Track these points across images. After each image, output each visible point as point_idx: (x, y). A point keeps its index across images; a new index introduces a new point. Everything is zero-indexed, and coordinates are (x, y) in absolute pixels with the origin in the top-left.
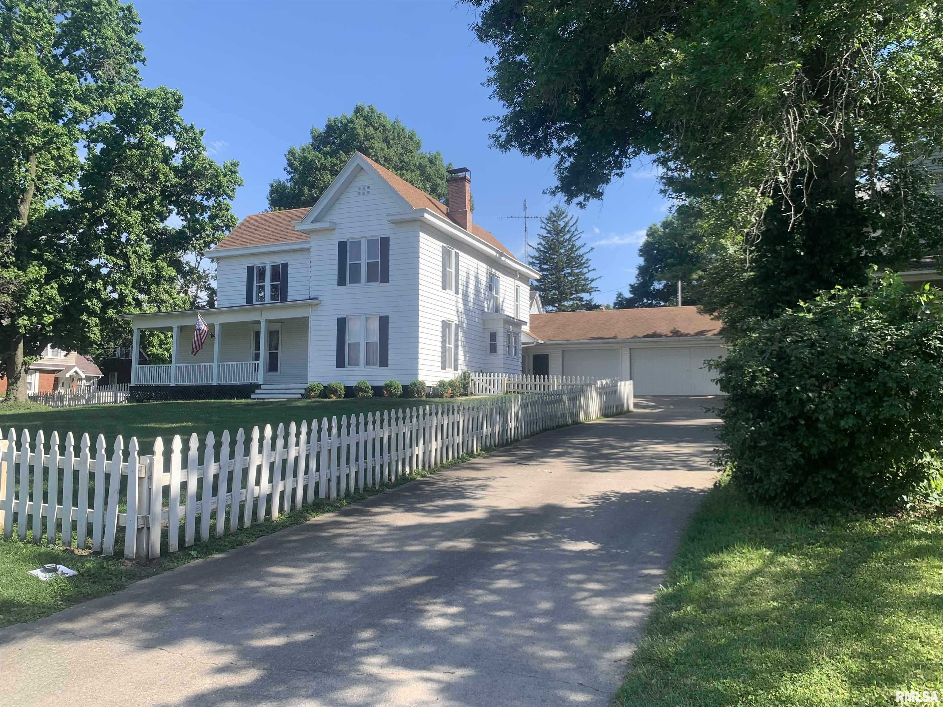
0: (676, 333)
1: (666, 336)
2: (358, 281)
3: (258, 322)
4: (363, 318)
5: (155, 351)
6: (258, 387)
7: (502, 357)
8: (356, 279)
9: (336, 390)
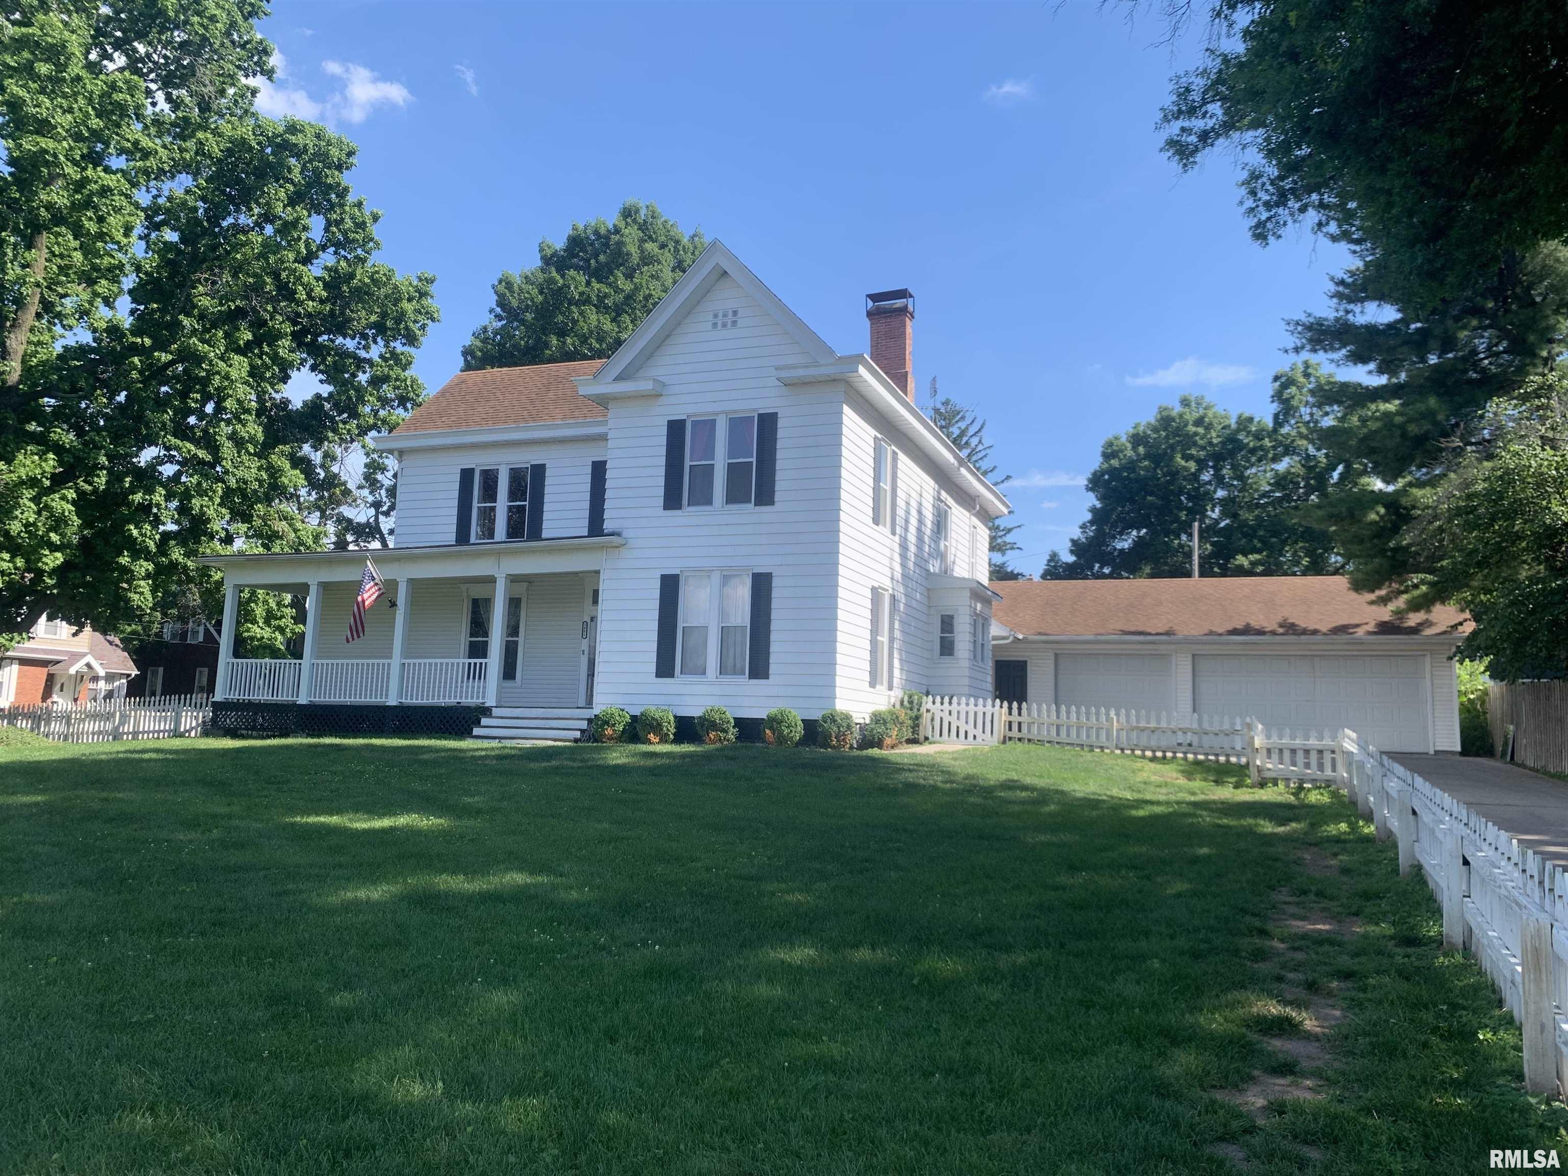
0: (1290, 628)
1: (1273, 633)
2: (709, 501)
3: (492, 580)
4: (716, 577)
5: (258, 630)
6: (486, 711)
7: (965, 663)
8: (703, 498)
9: (659, 725)
